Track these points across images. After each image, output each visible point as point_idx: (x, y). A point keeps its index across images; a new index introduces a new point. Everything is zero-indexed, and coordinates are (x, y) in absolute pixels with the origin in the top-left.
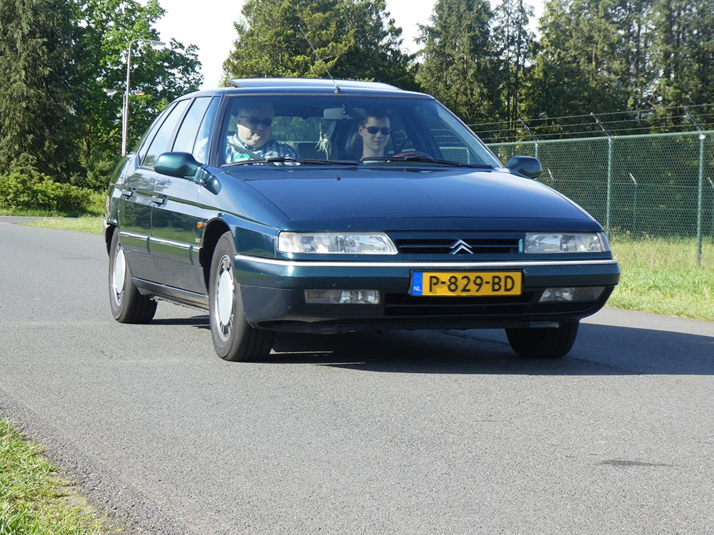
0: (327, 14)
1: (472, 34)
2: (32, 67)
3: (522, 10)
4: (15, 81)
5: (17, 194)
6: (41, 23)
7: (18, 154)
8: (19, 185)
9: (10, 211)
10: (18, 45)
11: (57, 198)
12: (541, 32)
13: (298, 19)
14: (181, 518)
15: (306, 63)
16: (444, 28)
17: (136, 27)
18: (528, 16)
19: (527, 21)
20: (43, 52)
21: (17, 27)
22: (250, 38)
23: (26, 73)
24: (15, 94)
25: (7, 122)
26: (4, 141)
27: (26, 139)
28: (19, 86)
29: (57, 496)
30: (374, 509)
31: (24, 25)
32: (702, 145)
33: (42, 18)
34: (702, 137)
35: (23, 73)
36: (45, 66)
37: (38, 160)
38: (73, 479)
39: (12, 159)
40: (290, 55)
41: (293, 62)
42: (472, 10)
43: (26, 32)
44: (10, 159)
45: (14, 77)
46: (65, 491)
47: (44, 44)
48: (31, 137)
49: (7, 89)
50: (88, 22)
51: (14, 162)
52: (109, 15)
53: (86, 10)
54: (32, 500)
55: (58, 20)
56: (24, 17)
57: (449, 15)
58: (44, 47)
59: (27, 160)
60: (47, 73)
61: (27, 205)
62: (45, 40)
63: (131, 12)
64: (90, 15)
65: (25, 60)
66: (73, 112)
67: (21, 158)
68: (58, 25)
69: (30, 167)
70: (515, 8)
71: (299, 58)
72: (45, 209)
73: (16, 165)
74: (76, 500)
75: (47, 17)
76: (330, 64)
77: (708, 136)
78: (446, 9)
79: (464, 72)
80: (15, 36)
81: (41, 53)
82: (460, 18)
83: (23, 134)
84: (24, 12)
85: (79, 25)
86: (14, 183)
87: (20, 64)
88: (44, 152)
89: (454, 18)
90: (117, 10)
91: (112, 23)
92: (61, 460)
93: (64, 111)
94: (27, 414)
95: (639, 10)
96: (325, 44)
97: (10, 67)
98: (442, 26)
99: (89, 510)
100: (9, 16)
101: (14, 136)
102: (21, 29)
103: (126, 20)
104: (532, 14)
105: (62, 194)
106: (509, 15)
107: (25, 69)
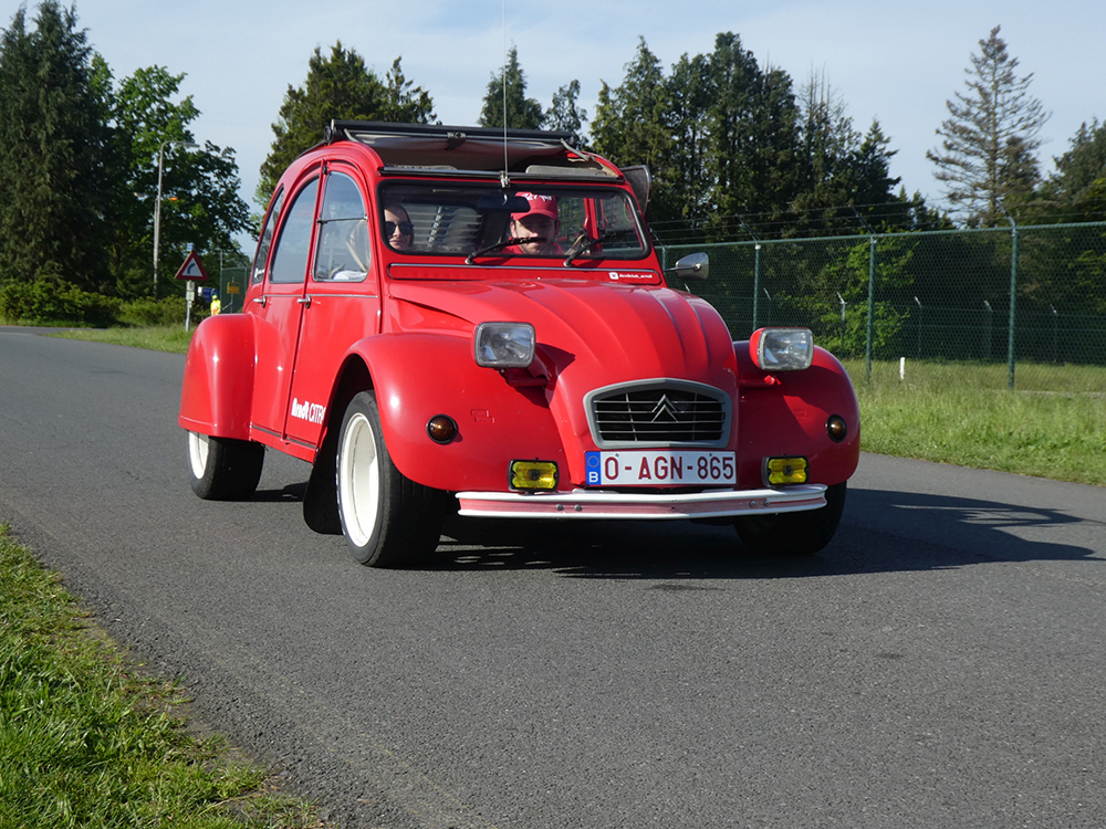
2: (57, 169)
3: (573, 114)
4: (39, 185)
5: (41, 304)
6: (67, 123)
7: (43, 262)
8: (44, 295)
9: (35, 322)
10: (42, 146)
11: (85, 307)
12: (594, 137)
14: (208, 652)
17: (169, 128)
18: (580, 120)
19: (579, 126)
20: (69, 153)
21: (40, 126)
22: (289, 141)
23: (51, 176)
24: (39, 198)
25: (31, 227)
26: (27, 247)
27: (51, 246)
28: (43, 187)
29: (75, 629)
30: (414, 640)
31: (48, 125)
32: (757, 255)
33: (67, 118)
34: (757, 247)
35: (48, 176)
36: (72, 169)
37: (64, 267)
38: (93, 610)
39: (37, 267)
42: (522, 113)
43: (51, 132)
44: (34, 266)
45: (38, 180)
46: (85, 622)
47: (70, 145)
48: (56, 243)
49: (30, 193)
50: (118, 123)
51: (38, 271)
52: (139, 115)
53: (115, 111)
54: (48, 633)
55: (84, 120)
56: (48, 116)
58: (70, 149)
59: (53, 267)
60: (73, 176)
61: (53, 316)
62: (72, 141)
63: (164, 112)
64: (119, 116)
65: (50, 162)
66: (102, 217)
67: (46, 265)
68: (86, 125)
69: (55, 276)
70: (567, 112)
72: (72, 320)
73: (41, 273)
74: (97, 632)
75: (73, 117)
77: (763, 246)
78: (495, 111)
80: (39, 136)
81: (67, 156)
83: (48, 241)
84: (48, 111)
85: (109, 125)
86: (39, 292)
87: (45, 166)
88: (70, 260)
90: (148, 111)
91: (143, 124)
92: (81, 590)
93: (94, 217)
94: (45, 539)
95: (694, 115)
97: (33, 169)
99: (109, 643)
100: (32, 115)
101: (39, 243)
102: (46, 129)
103: (158, 121)
104: (584, 119)
105: (90, 303)
106: (560, 119)
107: (50, 171)
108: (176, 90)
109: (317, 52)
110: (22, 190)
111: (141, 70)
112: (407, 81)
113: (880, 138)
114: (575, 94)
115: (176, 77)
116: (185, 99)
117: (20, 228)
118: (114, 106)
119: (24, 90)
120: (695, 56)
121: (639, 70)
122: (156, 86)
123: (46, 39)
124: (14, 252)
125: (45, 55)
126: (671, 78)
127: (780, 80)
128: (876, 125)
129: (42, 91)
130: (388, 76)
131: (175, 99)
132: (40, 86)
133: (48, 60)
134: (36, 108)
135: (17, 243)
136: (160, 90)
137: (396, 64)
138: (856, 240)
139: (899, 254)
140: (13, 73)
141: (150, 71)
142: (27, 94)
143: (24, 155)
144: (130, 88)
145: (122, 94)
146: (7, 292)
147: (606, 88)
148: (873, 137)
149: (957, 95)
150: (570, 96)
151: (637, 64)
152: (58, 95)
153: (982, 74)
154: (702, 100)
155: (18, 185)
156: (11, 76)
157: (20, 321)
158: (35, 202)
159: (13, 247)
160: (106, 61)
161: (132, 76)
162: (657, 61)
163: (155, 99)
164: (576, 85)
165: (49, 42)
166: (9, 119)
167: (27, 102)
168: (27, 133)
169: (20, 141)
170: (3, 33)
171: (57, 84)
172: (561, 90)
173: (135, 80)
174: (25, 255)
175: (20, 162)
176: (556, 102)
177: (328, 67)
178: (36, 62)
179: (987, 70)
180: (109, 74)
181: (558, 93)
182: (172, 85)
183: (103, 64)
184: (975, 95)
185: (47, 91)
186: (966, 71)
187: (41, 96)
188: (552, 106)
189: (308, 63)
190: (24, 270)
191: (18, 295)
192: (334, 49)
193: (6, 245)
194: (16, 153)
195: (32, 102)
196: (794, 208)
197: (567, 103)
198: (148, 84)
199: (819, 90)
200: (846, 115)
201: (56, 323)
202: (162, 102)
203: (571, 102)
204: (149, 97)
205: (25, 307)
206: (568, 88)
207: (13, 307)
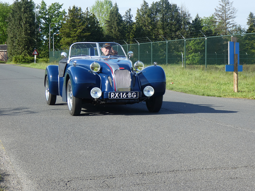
0: (80, 20)
1: (117, 22)
2: (26, 31)
3: (130, 15)
4: (22, 34)
5: (22, 60)
6: (28, 21)
7: (24, 50)
8: (22, 58)
9: (20, 63)
10: (23, 26)
11: (30, 60)
12: (136, 20)
13: (74, 21)
15: (76, 30)
16: (111, 20)
17: (60, 17)
18: (132, 17)
19: (131, 18)
20: (28, 27)
21: (22, 22)
23: (25, 33)
25: (21, 43)
26: (20, 48)
27: (25, 47)
28: (23, 35)
31: (24, 21)
33: (28, 19)
35: (24, 32)
36: (29, 31)
37: (28, 52)
39: (23, 52)
40: (73, 29)
41: (73, 30)
42: (117, 16)
43: (24, 23)
44: (22, 52)
45: (22, 33)
48: (26, 47)
49: (21, 36)
50: (48, 16)
52: (53, 14)
53: (47, 13)
56: (24, 19)
57: (112, 18)
59: (26, 52)
60: (29, 32)
61: (24, 62)
62: (29, 25)
63: (58, 13)
64: (48, 14)
65: (24, 29)
67: (24, 51)
68: (32, 21)
71: (75, 29)
72: (28, 63)
73: (24, 53)
75: (29, 19)
76: (81, 30)
78: (111, 16)
79: (115, 30)
80: (22, 24)
82: (114, 18)
86: (21, 57)
88: (30, 50)
89: (113, 18)
90: (55, 13)
91: (54, 16)
93: (33, 40)
95: (156, 14)
96: (80, 26)
97: (21, 31)
98: (110, 20)
100: (20, 19)
101: (23, 47)
102: (23, 22)
103: (57, 15)
104: (132, 16)
105: (32, 59)
106: (127, 16)
107: (24, 31)
108: (61, 8)
109: (70, 7)
110: (19, 35)
111: (53, 3)
112: (89, 12)
113: (198, 17)
114: (130, 11)
115: (61, 5)
116: (63, 10)
117: (19, 44)
118: (47, 12)
119: (19, 14)
120: (156, 2)
121: (143, 6)
122: (56, 7)
123: (23, 3)
124: (18, 49)
125: (23, 6)
126: (151, 7)
127: (175, 6)
128: (198, 15)
129: (22, 14)
130: (85, 11)
131: (61, 10)
132: (22, 13)
133: (24, 7)
134: (21, 18)
135: (18, 47)
136: (57, 8)
137: (87, 9)
138: (191, 40)
139: (201, 43)
140: (16, 10)
141: (55, 4)
142: (19, 15)
143: (19, 28)
144: (50, 8)
145: (49, 9)
146: (15, 57)
147: (138, 9)
148: (197, 17)
149: (217, 7)
150: (129, 12)
151: (143, 4)
152: (25, 15)
153: (223, 2)
154: (157, 11)
155: (18, 35)
156: (16, 11)
157: (18, 63)
158: (22, 38)
159: (18, 48)
160: (44, 2)
161: (51, 5)
162: (147, 3)
163: (56, 10)
164: (130, 9)
165: (23, 4)
166: (16, 20)
167: (19, 16)
168: (20, 23)
169: (18, 25)
170: (14, 2)
171: (26, 12)
172: (127, 11)
173: (52, 6)
174: (20, 49)
175: (18, 29)
176: (126, 13)
177: (72, 10)
178: (21, 8)
179: (224, 1)
180: (45, 5)
181: (126, 11)
182: (60, 7)
183: (44, 3)
184: (221, 7)
185: (23, 14)
186: (219, 1)
187: (22, 15)
188: (126, 14)
189: (68, 10)
190: (20, 52)
191: (17, 58)
192: (73, 7)
193: (16, 47)
194: (17, 28)
195: (20, 17)
196: (177, 33)
197: (128, 13)
198: (55, 7)
199: (183, 8)
200: (189, 13)
201: (25, 63)
202: (58, 11)
203: (129, 13)
204: (55, 10)
205: (18, 60)
206: (128, 10)
207: (16, 60)
